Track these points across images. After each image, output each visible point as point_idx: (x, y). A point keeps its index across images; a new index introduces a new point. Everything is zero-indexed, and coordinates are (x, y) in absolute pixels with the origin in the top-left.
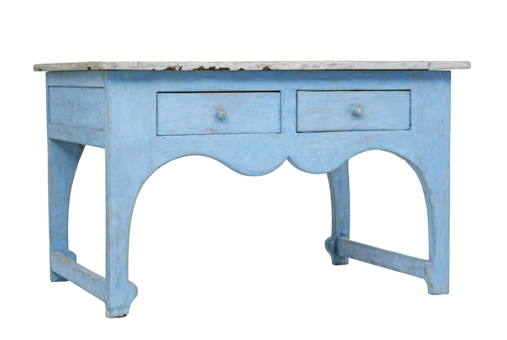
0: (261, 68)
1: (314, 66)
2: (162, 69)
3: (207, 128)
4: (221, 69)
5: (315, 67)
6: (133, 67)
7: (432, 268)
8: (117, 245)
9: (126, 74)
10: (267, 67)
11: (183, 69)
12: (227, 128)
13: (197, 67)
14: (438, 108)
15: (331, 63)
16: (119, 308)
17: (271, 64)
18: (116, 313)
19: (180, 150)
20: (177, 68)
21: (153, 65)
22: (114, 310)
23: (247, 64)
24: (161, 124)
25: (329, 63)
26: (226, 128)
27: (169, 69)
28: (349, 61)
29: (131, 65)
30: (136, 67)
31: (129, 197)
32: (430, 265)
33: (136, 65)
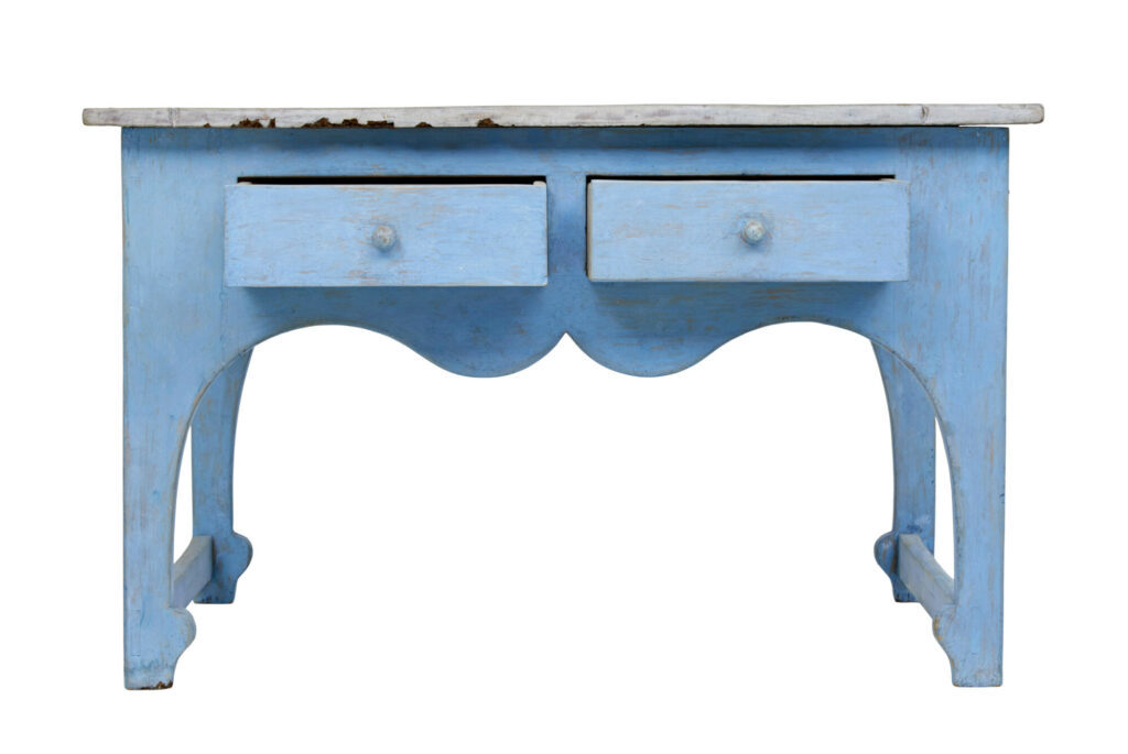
0: (473, 123)
1: (609, 116)
2: (228, 124)
3: (352, 272)
4: (372, 125)
5: (613, 119)
6: (158, 121)
7: (951, 618)
8: (144, 525)
9: (163, 135)
10: (489, 120)
11: (278, 124)
12: (405, 272)
13: (312, 120)
14: (971, 220)
15: (656, 109)
16: (147, 668)
17: (497, 112)
18: (140, 678)
19: (294, 312)
20: (265, 123)
21: (205, 116)
22: (137, 673)
23: (438, 112)
24: (234, 259)
25: (650, 110)
26: (400, 273)
27: (246, 123)
28: (704, 106)
29: (154, 116)
30: (164, 121)
31: (172, 417)
32: (948, 612)
33: (165, 116)
